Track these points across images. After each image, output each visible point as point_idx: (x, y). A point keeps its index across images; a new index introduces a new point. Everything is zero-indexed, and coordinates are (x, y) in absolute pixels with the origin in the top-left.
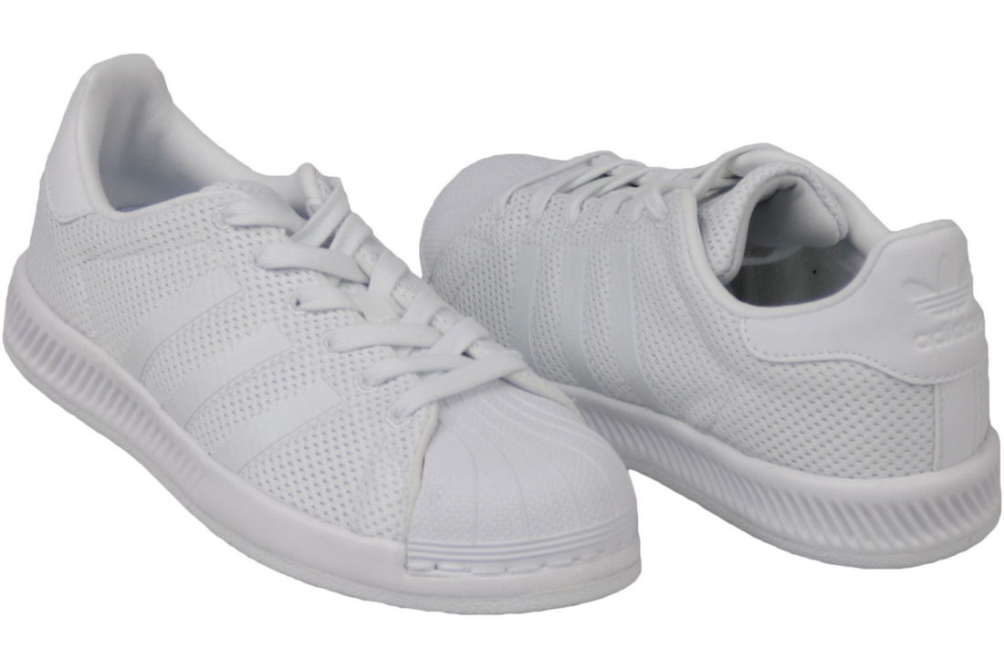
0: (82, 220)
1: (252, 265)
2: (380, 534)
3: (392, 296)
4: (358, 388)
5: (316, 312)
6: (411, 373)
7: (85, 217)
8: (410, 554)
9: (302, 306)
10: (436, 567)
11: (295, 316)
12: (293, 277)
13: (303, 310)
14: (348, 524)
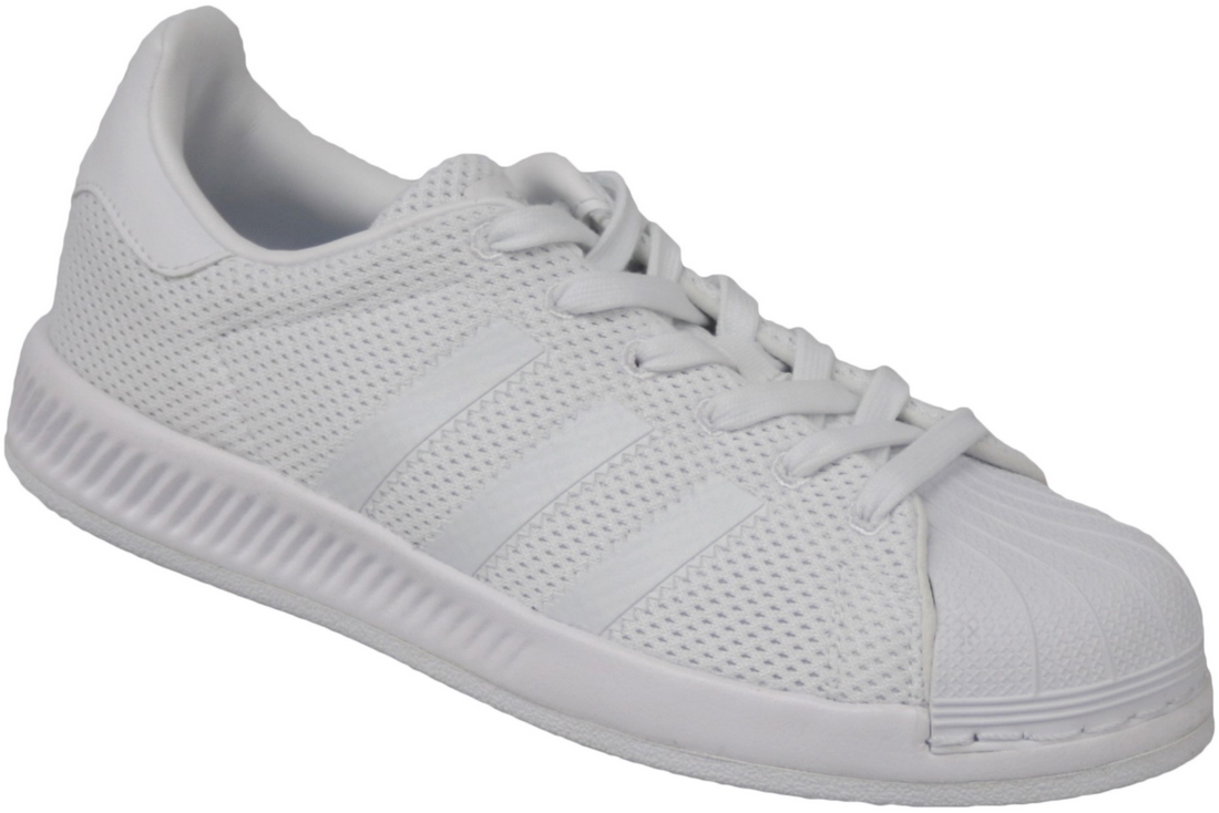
0: (213, 269)
1: (552, 311)
2: (881, 697)
3: (756, 340)
4: (782, 483)
5: (669, 374)
6: (856, 453)
7: (216, 264)
8: (935, 722)
9: (646, 365)
10: (976, 739)
11: (640, 381)
12: (619, 323)
13: (649, 370)
14: (820, 689)
